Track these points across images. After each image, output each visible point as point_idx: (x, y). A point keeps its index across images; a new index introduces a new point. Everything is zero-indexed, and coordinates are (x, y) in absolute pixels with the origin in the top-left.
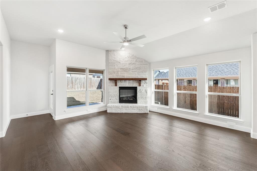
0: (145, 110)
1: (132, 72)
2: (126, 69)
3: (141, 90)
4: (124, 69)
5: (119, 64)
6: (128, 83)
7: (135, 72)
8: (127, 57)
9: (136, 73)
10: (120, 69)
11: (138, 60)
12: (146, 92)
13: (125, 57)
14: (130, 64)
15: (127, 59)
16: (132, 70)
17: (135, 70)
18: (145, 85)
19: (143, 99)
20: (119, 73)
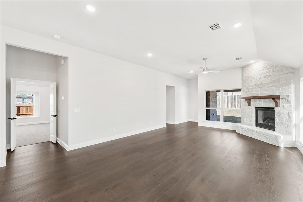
0: (275, 141)
1: (268, 87)
2: (260, 84)
3: (280, 112)
4: (258, 85)
5: (253, 79)
6: (264, 102)
7: (272, 86)
8: (261, 69)
9: (274, 88)
10: (255, 85)
11: (276, 69)
12: (290, 117)
13: (259, 70)
14: (265, 77)
15: (261, 72)
16: (268, 84)
17: (272, 85)
18: (286, 106)
19: (284, 126)
20: (254, 90)
